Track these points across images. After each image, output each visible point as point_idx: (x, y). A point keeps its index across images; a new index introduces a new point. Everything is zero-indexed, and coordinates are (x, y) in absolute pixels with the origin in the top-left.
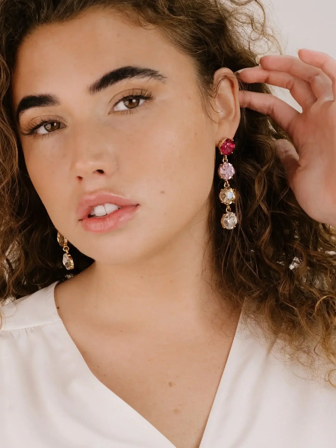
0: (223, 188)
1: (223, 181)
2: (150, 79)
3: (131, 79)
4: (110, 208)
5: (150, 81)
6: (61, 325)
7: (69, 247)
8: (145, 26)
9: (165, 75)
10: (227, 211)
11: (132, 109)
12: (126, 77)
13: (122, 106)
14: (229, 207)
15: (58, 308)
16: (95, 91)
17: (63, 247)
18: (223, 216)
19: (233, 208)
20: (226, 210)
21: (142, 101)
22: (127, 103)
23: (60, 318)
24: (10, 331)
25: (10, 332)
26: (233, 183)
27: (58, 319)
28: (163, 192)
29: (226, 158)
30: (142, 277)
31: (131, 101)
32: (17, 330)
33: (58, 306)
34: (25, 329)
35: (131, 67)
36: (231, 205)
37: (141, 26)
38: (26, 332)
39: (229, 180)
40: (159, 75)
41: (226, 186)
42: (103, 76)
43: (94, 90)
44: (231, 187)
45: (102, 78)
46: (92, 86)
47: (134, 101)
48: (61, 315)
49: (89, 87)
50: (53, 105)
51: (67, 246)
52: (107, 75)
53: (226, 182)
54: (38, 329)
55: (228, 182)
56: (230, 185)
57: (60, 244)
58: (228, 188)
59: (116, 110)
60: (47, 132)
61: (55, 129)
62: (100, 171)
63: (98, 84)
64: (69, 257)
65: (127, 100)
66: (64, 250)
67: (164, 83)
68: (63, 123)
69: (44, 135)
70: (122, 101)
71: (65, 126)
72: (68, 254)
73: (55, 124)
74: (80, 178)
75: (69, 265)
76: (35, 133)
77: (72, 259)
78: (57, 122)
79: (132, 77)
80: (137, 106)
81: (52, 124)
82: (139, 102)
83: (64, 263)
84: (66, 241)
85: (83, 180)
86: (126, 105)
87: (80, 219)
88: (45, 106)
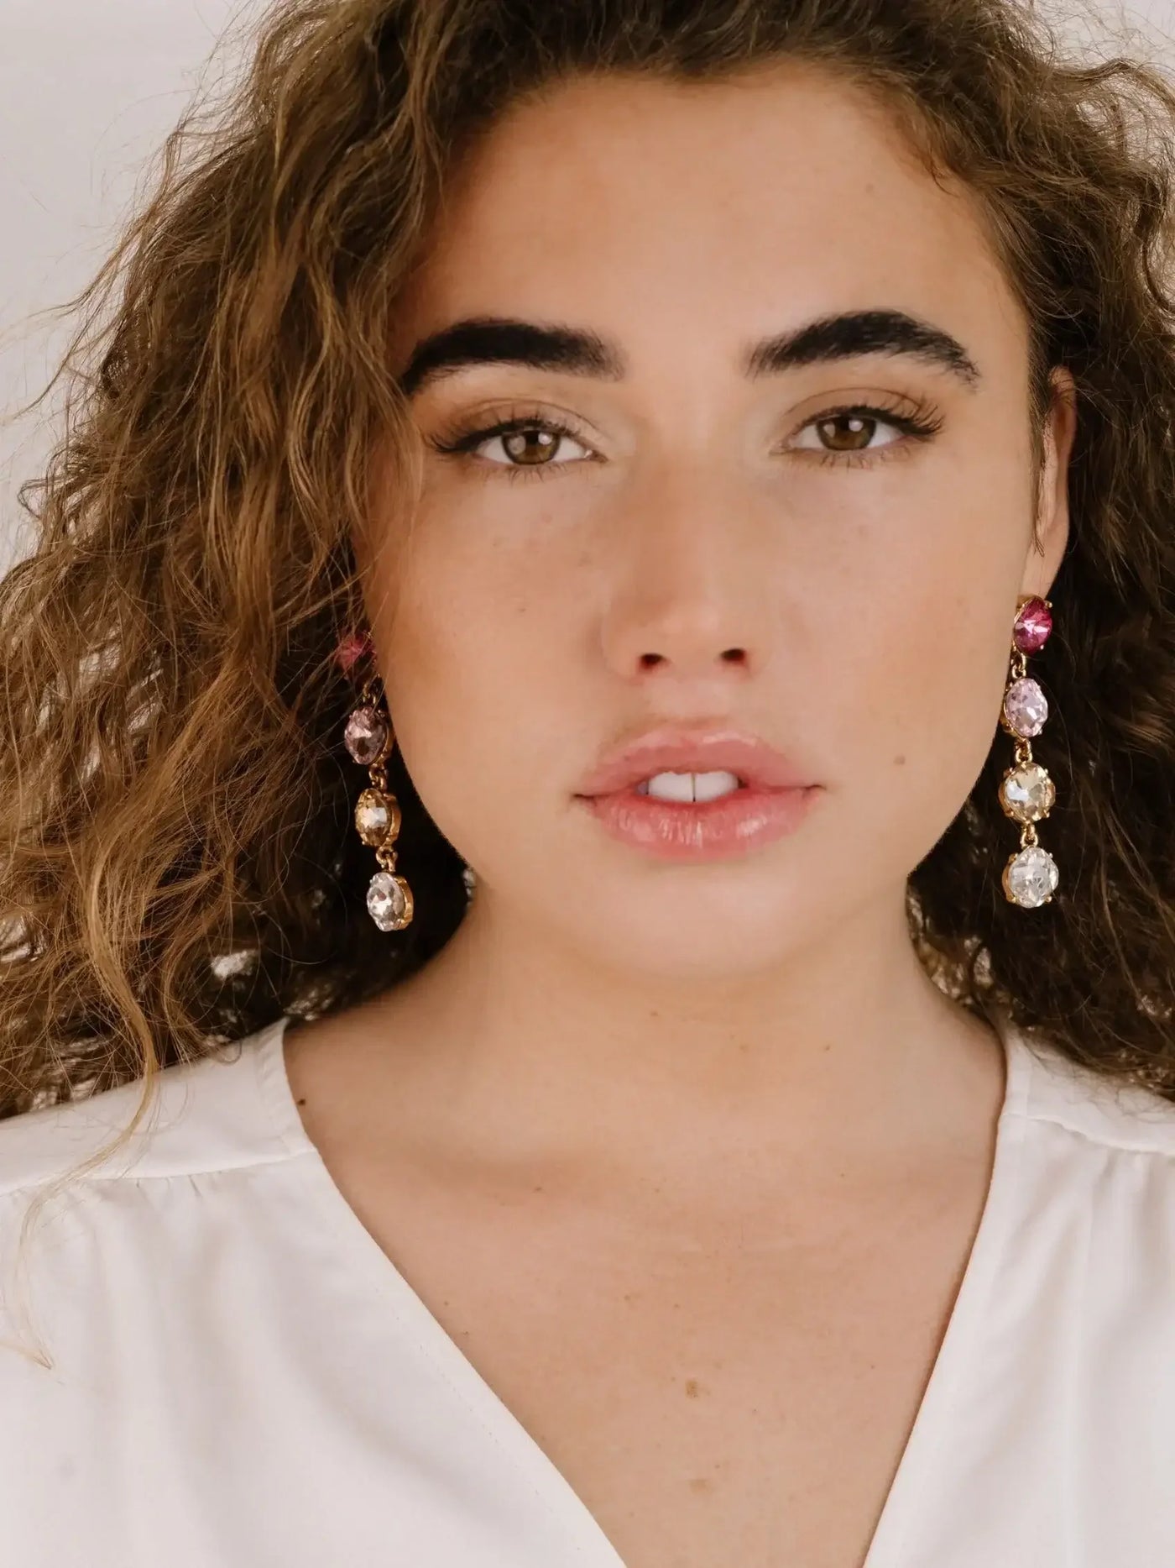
0: (1015, 765)
1: (1015, 741)
2: (947, 370)
3: (895, 358)
4: (714, 785)
5: (943, 379)
6: (319, 1171)
7: (396, 850)
8: (942, 177)
9: (979, 367)
10: (1025, 845)
11: (832, 452)
12: (881, 348)
13: (811, 437)
14: (1032, 830)
15: (301, 1103)
16: (768, 367)
18: (1011, 860)
19: (1045, 833)
20: (1023, 841)
21: (883, 436)
22: (830, 429)
23: (311, 1144)
24: (136, 1182)
25: (138, 1185)
27: (304, 1149)
28: (900, 761)
30: (654, 1014)
31: (842, 426)
32: (161, 1179)
33: (303, 1098)
34: (190, 1176)
35: (899, 315)
36: (1036, 825)
37: (934, 176)
38: (195, 1187)
39: (1031, 739)
40: (968, 365)
41: (1024, 759)
42: (809, 323)
43: (762, 365)
44: (1038, 761)
45: (806, 327)
46: (764, 347)
47: (856, 425)
48: (315, 1131)
49: (753, 350)
50: (593, 373)
51: (391, 849)
52: (822, 325)
53: (1023, 746)
54: (236, 1181)
55: (1028, 746)
56: (1033, 755)
57: (363, 836)
58: (1030, 767)
59: (792, 444)
60: (506, 460)
61: (542, 456)
62: (735, 656)
63: (785, 347)
64: (400, 885)
65: (835, 421)
66: (378, 858)
67: (973, 391)
68: (584, 445)
69: (494, 468)
70: (819, 421)
71: (597, 457)
72: (394, 874)
73: (545, 439)
74: (650, 661)
75: (392, 915)
76: (468, 454)
77: (411, 895)
78: (559, 434)
79: (898, 352)
80: (864, 445)
81: (532, 439)
82: (871, 433)
83: (379, 907)
84: (395, 828)
85: (659, 671)
86: (823, 436)
87: (584, 793)
88: (555, 371)
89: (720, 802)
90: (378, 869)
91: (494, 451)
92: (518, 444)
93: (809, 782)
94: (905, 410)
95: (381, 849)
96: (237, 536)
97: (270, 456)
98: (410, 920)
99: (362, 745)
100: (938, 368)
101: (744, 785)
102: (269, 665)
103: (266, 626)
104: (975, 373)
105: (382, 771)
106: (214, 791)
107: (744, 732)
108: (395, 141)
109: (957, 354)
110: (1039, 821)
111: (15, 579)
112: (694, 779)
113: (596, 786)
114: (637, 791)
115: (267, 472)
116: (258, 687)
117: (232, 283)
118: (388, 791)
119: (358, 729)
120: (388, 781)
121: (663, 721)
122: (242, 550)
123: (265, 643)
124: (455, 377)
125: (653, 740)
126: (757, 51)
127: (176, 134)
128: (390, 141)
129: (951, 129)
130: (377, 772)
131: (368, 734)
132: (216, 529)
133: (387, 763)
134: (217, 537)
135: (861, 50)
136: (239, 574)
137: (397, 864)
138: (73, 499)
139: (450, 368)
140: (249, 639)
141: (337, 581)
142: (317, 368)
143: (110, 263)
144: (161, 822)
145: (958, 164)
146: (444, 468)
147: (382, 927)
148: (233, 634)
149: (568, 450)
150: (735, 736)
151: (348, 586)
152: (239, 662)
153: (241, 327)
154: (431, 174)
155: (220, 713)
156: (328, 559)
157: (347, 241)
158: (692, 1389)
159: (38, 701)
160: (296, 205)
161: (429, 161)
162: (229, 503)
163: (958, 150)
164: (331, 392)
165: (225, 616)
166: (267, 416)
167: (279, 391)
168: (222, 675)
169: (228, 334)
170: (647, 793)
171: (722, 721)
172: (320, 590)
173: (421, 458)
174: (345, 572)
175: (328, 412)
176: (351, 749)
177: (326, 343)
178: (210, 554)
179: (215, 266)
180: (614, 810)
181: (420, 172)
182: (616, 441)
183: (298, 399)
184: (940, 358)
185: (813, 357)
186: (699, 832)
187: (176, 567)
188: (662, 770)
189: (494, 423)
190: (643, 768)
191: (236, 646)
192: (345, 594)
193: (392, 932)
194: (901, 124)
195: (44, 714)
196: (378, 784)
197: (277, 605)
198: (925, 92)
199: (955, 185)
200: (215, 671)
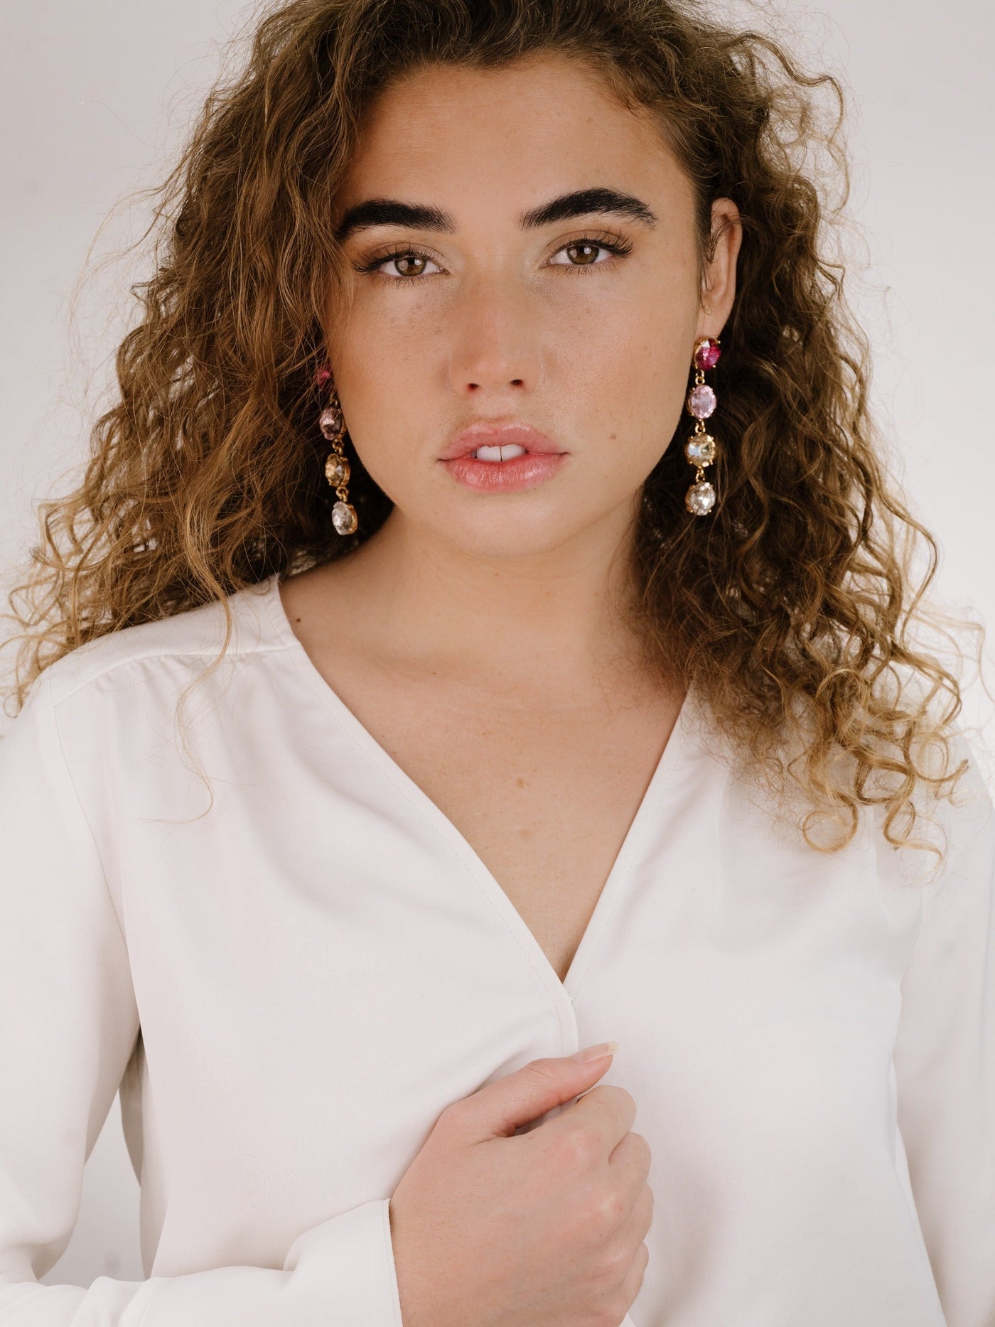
0: (694, 434)
1: (695, 420)
2: (635, 219)
3: (604, 215)
4: (511, 451)
5: (633, 224)
7: (348, 489)
9: (657, 215)
10: (698, 480)
12: (596, 210)
13: (563, 257)
14: (702, 472)
15: (298, 621)
16: (533, 225)
17: (335, 489)
18: (690, 489)
19: (710, 474)
20: (697, 477)
21: (603, 255)
22: (574, 253)
23: (297, 641)
26: (713, 426)
27: (294, 643)
28: (614, 437)
29: (703, 375)
30: (497, 575)
31: (580, 251)
33: (299, 618)
35: (607, 190)
36: (705, 469)
39: (705, 420)
40: (649, 214)
41: (699, 430)
42: (554, 200)
43: (530, 224)
44: (708, 432)
45: (553, 202)
46: (530, 215)
47: (587, 251)
49: (524, 216)
50: (439, 229)
51: (345, 488)
52: (562, 200)
53: (700, 424)
55: (703, 424)
56: (706, 429)
57: (329, 480)
58: (704, 435)
59: (552, 261)
60: (397, 274)
61: (416, 271)
62: (517, 383)
63: (542, 214)
64: (350, 509)
65: (576, 248)
66: (337, 493)
67: (653, 229)
68: (438, 265)
69: (389, 278)
70: (567, 247)
71: (444, 272)
72: (347, 503)
73: (418, 262)
74: (473, 387)
75: (346, 526)
76: (376, 271)
77: (355, 514)
78: (425, 259)
79: (606, 211)
80: (592, 262)
81: (411, 262)
82: (597, 255)
83: (338, 521)
84: (347, 476)
85: (477, 391)
86: (570, 257)
87: (443, 459)
88: (419, 229)
89: (513, 461)
90: (338, 499)
91: (390, 269)
92: (404, 265)
93: (561, 451)
94: (611, 240)
95: (339, 488)
96: (253, 329)
97: (270, 284)
98: (356, 529)
99: (329, 428)
100: (629, 218)
101: (527, 452)
102: (275, 394)
103: (272, 376)
104: (654, 219)
105: (341, 444)
106: (249, 462)
107: (521, 424)
108: (329, 110)
109: (642, 209)
110: (707, 468)
111: (131, 339)
112: (500, 449)
113: (449, 454)
114: (471, 456)
115: (268, 293)
116: (269, 408)
117: (245, 186)
118: (344, 455)
119: (327, 420)
120: (343, 450)
121: (480, 419)
122: (257, 334)
123: (271, 384)
124: (366, 231)
125: (475, 428)
126: (524, 50)
127: (210, 99)
128: (326, 110)
129: (642, 80)
130: (337, 444)
131: (332, 422)
132: (242, 324)
133: (343, 439)
134: (243, 328)
135: (585, 42)
136: (256, 349)
137: (348, 497)
138: (163, 294)
139: (363, 226)
140: (263, 383)
141: (309, 351)
142: (293, 237)
143: (177, 170)
144: (221, 481)
145: (645, 98)
146: (364, 279)
147: (340, 532)
148: (255, 379)
149: (430, 268)
150: (518, 426)
151: (314, 353)
152: (258, 394)
153: (251, 213)
154: (350, 125)
155: (250, 422)
156: (304, 341)
157: (305, 167)
158: (520, 783)
159: (148, 407)
160: (277, 148)
161: (349, 119)
162: (249, 309)
163: (645, 91)
164: (301, 250)
165: (250, 369)
166: (266, 261)
167: (273, 246)
168: (249, 402)
169: (244, 216)
170: (476, 457)
171: (511, 418)
172: (300, 356)
173: (352, 277)
174: (312, 345)
175: (300, 260)
176: (323, 431)
177: (297, 223)
178: (240, 336)
179: (235, 176)
180: (456, 467)
181: (344, 125)
182: (455, 264)
183: (283, 255)
184: (631, 212)
185: (558, 217)
186: (500, 477)
187: (222, 345)
188: (481, 445)
189: (387, 254)
190: (471, 444)
191: (256, 386)
192: (313, 358)
193: (346, 536)
194: (608, 80)
195: (151, 414)
196: (338, 451)
197: (277, 365)
198: (622, 61)
199: (643, 111)
200: (245, 400)
